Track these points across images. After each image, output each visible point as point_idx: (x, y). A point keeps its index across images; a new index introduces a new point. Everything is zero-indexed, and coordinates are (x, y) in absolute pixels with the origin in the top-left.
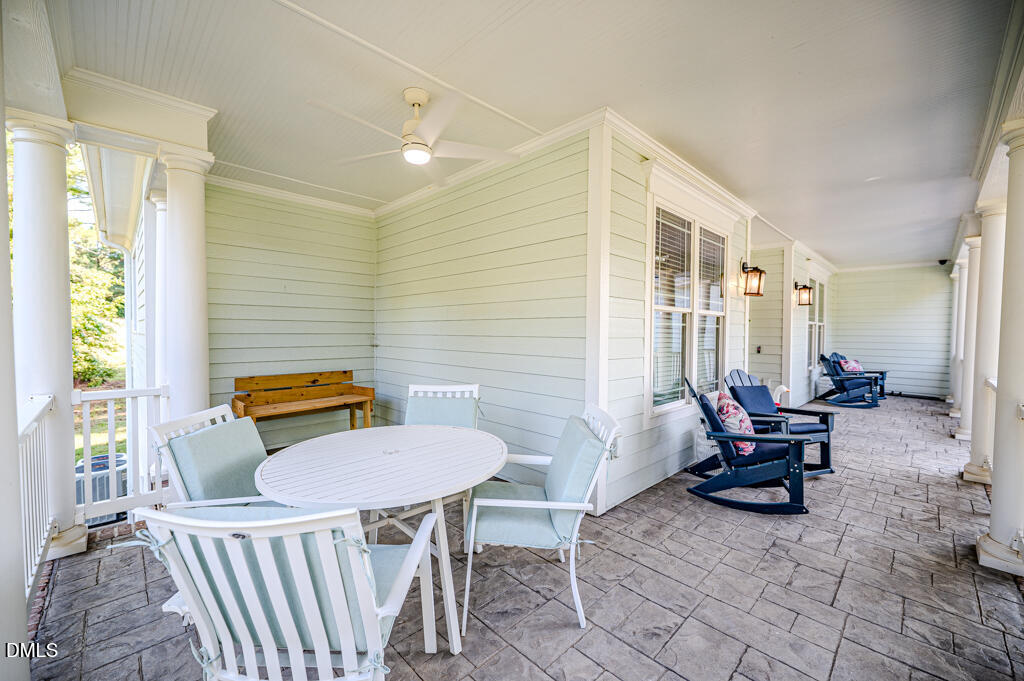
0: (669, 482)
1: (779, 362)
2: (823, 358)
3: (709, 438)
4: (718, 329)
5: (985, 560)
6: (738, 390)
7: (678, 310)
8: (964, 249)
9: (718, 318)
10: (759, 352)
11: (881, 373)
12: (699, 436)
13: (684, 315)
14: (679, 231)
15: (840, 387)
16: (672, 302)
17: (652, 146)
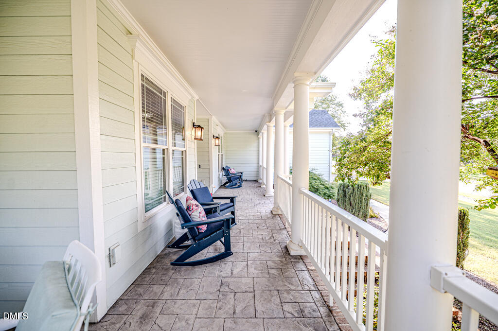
0: (159, 258)
1: (208, 172)
2: (223, 169)
3: (183, 228)
4: (182, 158)
5: (292, 253)
6: (194, 191)
7: (160, 147)
8: (265, 127)
9: (182, 152)
10: (200, 167)
11: (241, 173)
12: (175, 222)
13: (164, 150)
14: (157, 95)
15: (230, 180)
16: (156, 142)
17: (135, 25)
